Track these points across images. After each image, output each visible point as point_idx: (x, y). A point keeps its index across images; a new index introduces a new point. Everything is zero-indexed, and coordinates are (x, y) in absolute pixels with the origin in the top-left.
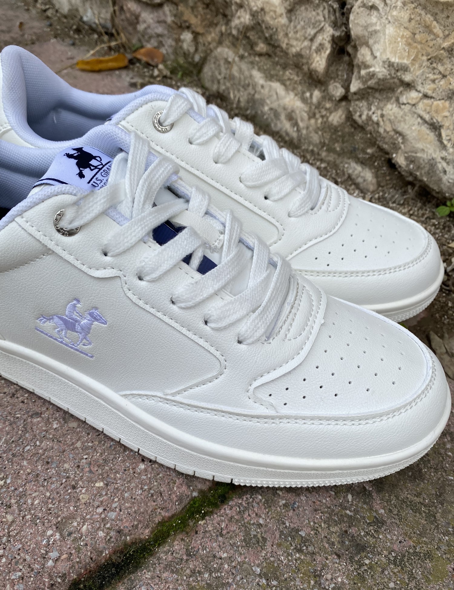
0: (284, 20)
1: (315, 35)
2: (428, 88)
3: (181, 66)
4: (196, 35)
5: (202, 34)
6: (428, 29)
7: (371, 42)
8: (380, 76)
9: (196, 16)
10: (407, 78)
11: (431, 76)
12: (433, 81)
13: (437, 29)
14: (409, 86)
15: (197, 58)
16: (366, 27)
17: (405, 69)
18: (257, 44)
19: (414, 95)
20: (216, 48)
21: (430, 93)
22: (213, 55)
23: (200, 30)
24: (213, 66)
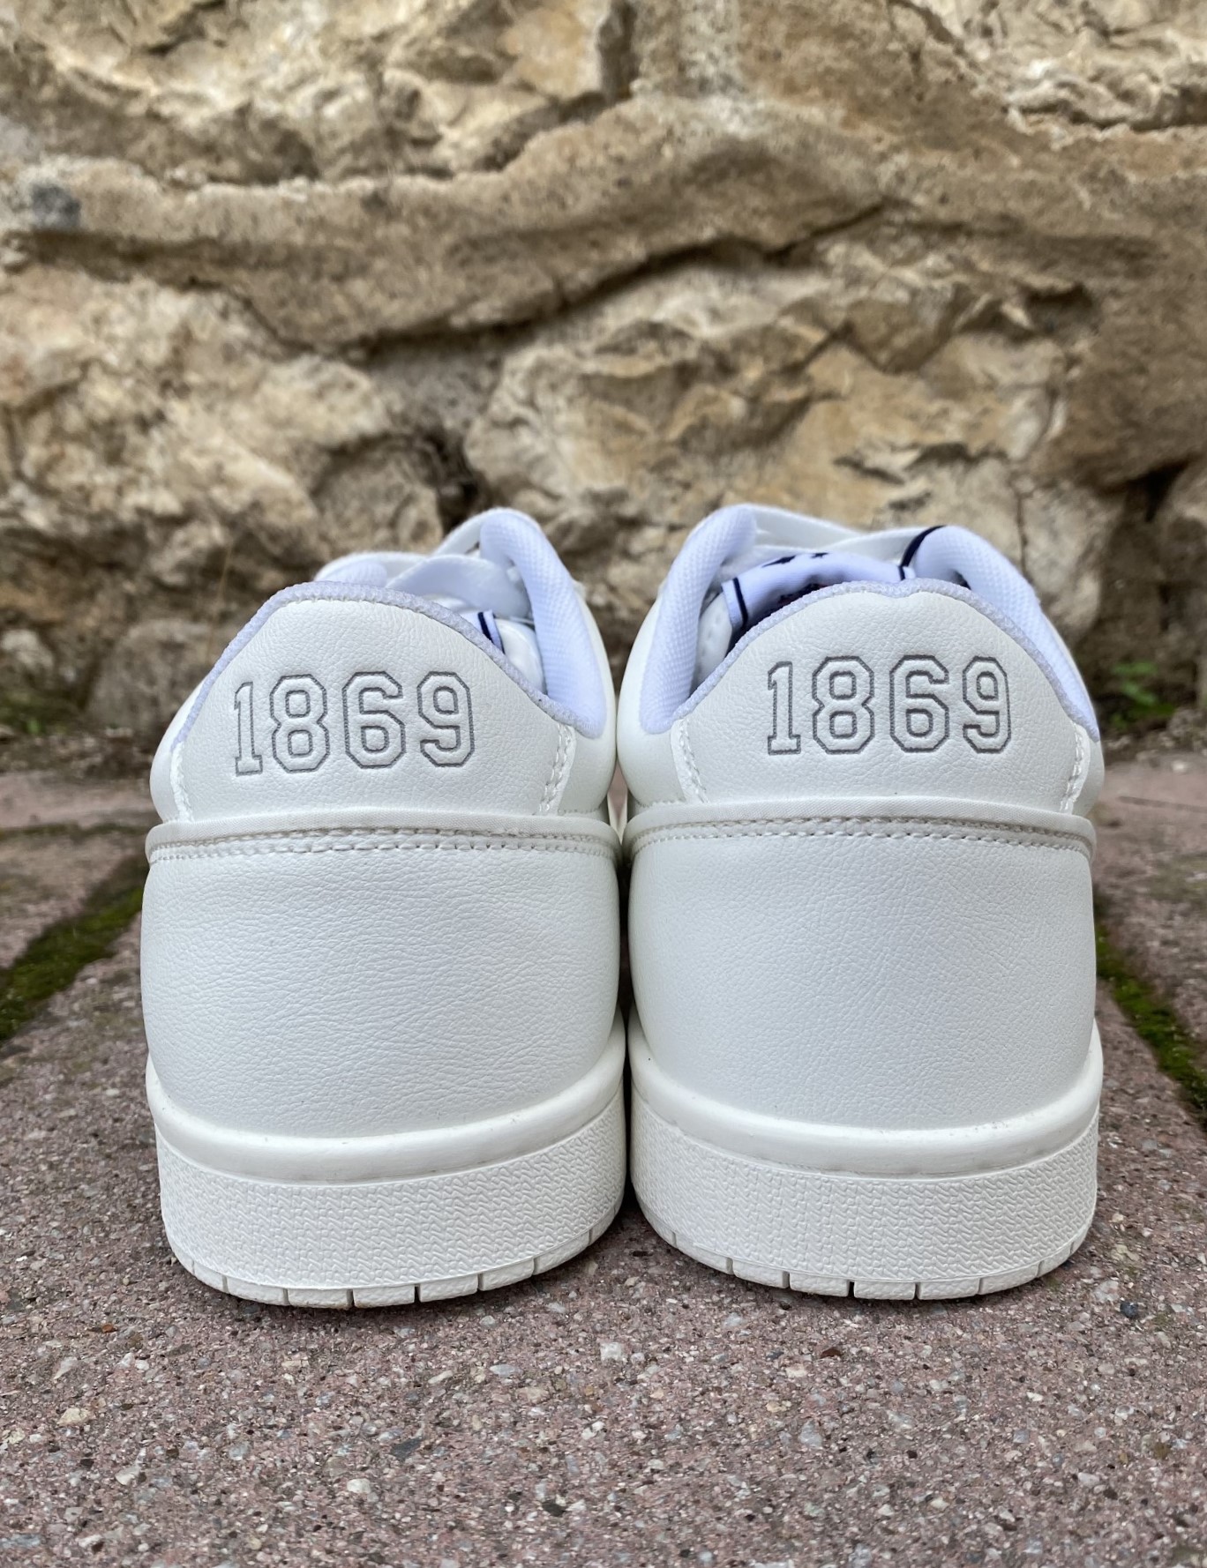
0: (309, 512)
1: (397, 515)
2: (672, 514)
3: (27, 710)
4: (43, 630)
5: (61, 624)
6: (623, 427)
7: (535, 477)
8: (585, 522)
9: (31, 591)
10: (629, 510)
11: (668, 493)
12: (674, 500)
13: (639, 422)
14: (634, 524)
15: (70, 674)
16: (516, 457)
17: (620, 496)
18: (256, 577)
19: (651, 535)
20: (124, 633)
21: (676, 519)
22: (119, 649)
23: (52, 614)
24: (125, 675)
